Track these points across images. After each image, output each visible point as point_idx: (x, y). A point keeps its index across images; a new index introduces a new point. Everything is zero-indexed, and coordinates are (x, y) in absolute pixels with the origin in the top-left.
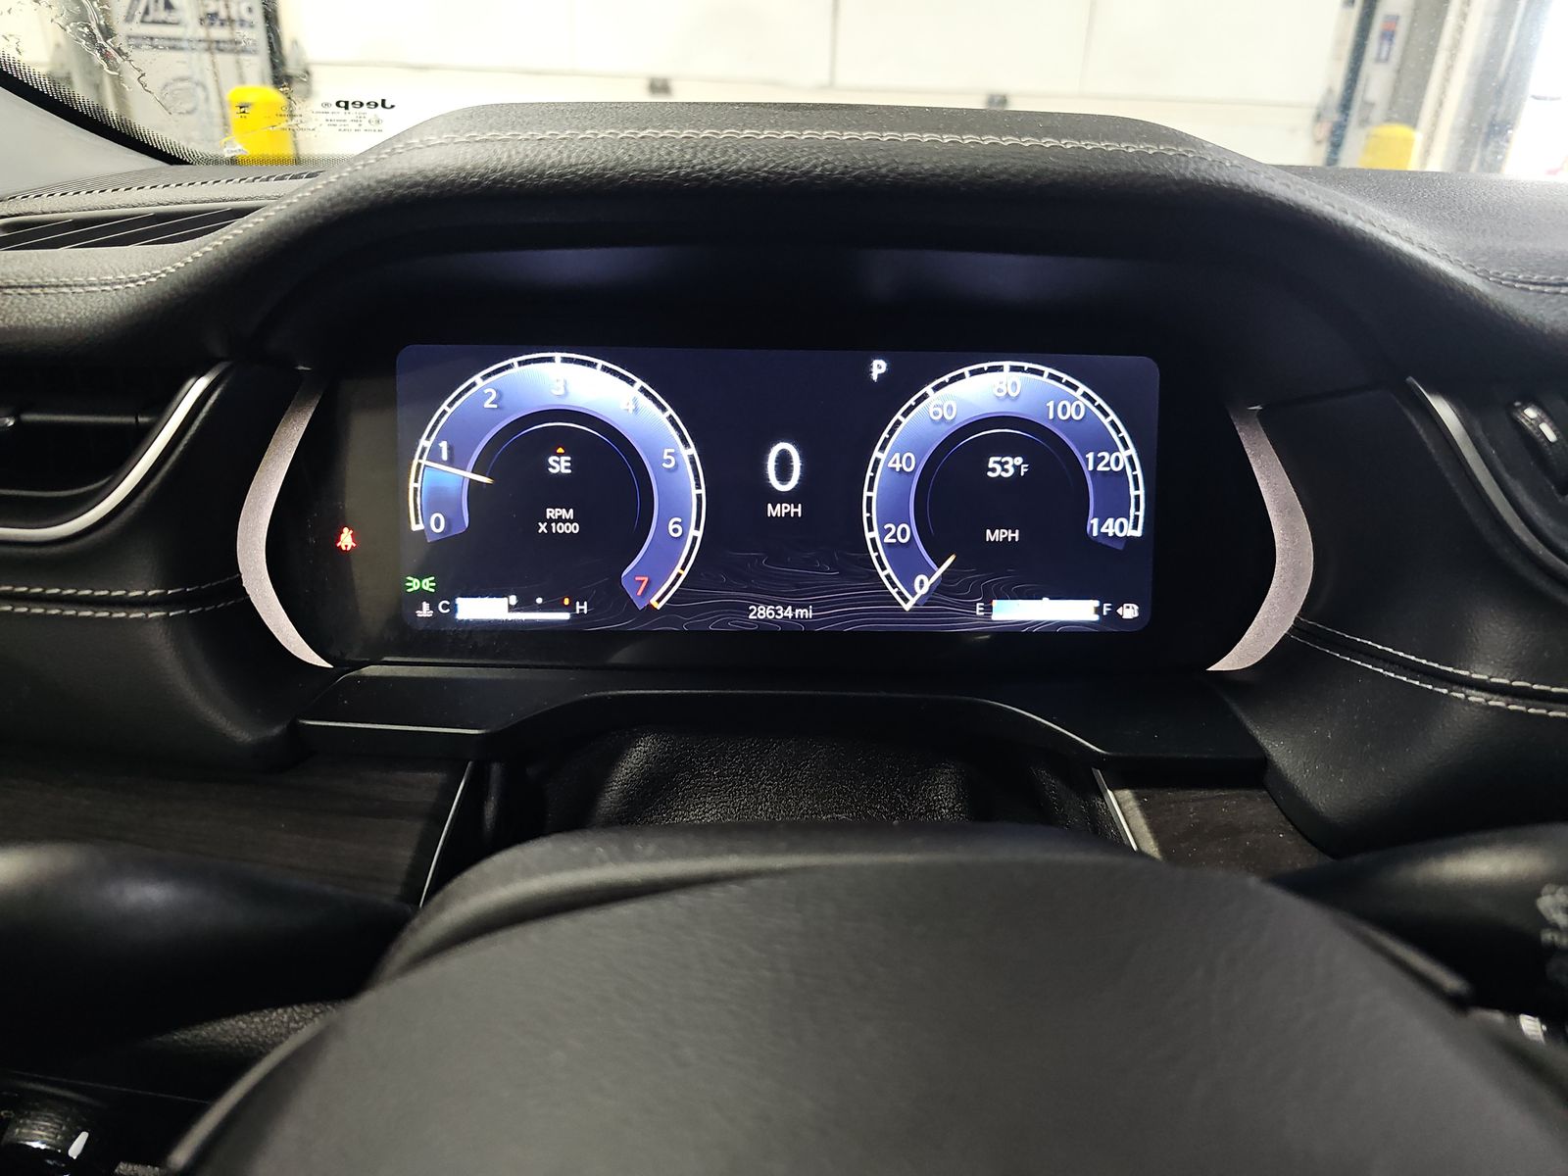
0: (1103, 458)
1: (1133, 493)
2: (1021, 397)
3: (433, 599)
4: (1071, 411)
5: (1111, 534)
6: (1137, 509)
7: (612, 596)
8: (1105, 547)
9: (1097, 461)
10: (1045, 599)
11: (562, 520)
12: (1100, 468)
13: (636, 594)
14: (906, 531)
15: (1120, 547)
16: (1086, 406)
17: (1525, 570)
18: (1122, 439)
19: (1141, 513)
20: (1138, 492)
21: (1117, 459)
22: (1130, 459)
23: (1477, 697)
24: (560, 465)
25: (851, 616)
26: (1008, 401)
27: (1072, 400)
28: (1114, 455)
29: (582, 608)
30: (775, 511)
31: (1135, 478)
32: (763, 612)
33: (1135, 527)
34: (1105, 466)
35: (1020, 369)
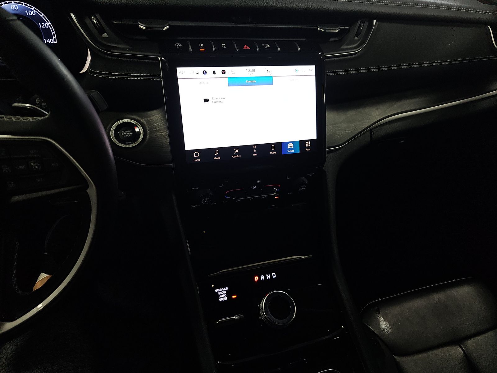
0: (43, 25)
1: (53, 33)
2: (19, 10)
4: (32, 13)
5: (49, 43)
6: (54, 37)
9: (42, 25)
12: (43, 27)
15: (52, 46)
16: (36, 12)
18: (47, 20)
19: (56, 38)
20: (54, 33)
21: (47, 25)
22: (50, 25)
26: (15, 11)
27: (32, 10)
28: (46, 24)
31: (52, 29)
33: (55, 41)
34: (44, 26)
35: (16, 3)
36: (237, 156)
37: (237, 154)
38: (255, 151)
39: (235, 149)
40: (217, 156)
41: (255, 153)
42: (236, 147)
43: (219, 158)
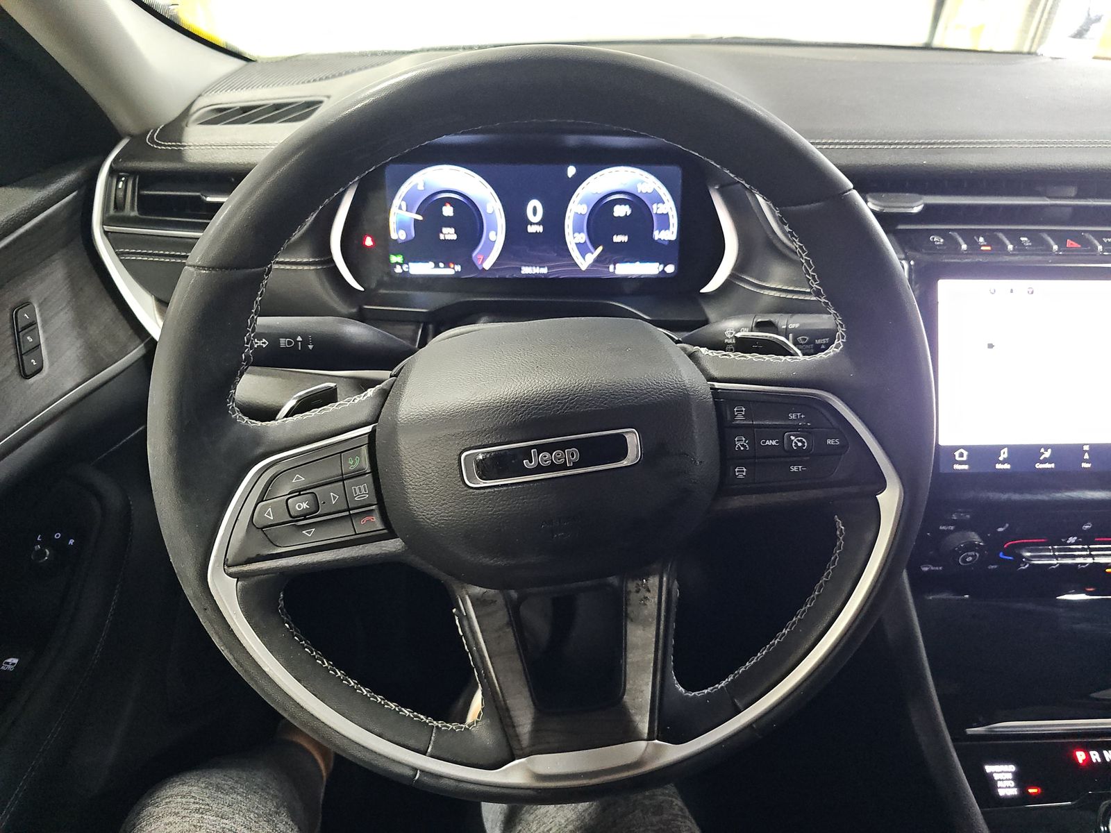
0: (660, 207)
1: (672, 221)
2: (628, 182)
3: (401, 265)
4: (648, 188)
5: (663, 238)
6: (674, 228)
7: (469, 264)
8: (659, 244)
9: (657, 208)
10: (638, 263)
11: (449, 234)
12: (659, 211)
13: (478, 263)
14: (582, 237)
15: (667, 243)
16: (654, 186)
17: (779, 245)
18: (668, 199)
19: (675, 230)
20: (674, 221)
21: (665, 208)
22: (671, 207)
23: (772, 293)
24: (448, 211)
25: (562, 272)
28: (665, 206)
29: (458, 268)
30: (531, 229)
31: (673, 215)
32: (527, 270)
33: (673, 235)
34: (661, 210)
36: (1047, 466)
37: (1045, 461)
38: (1086, 456)
39: (1042, 450)
40: (1003, 462)
41: (1087, 461)
42: (1046, 447)
43: (1007, 466)
